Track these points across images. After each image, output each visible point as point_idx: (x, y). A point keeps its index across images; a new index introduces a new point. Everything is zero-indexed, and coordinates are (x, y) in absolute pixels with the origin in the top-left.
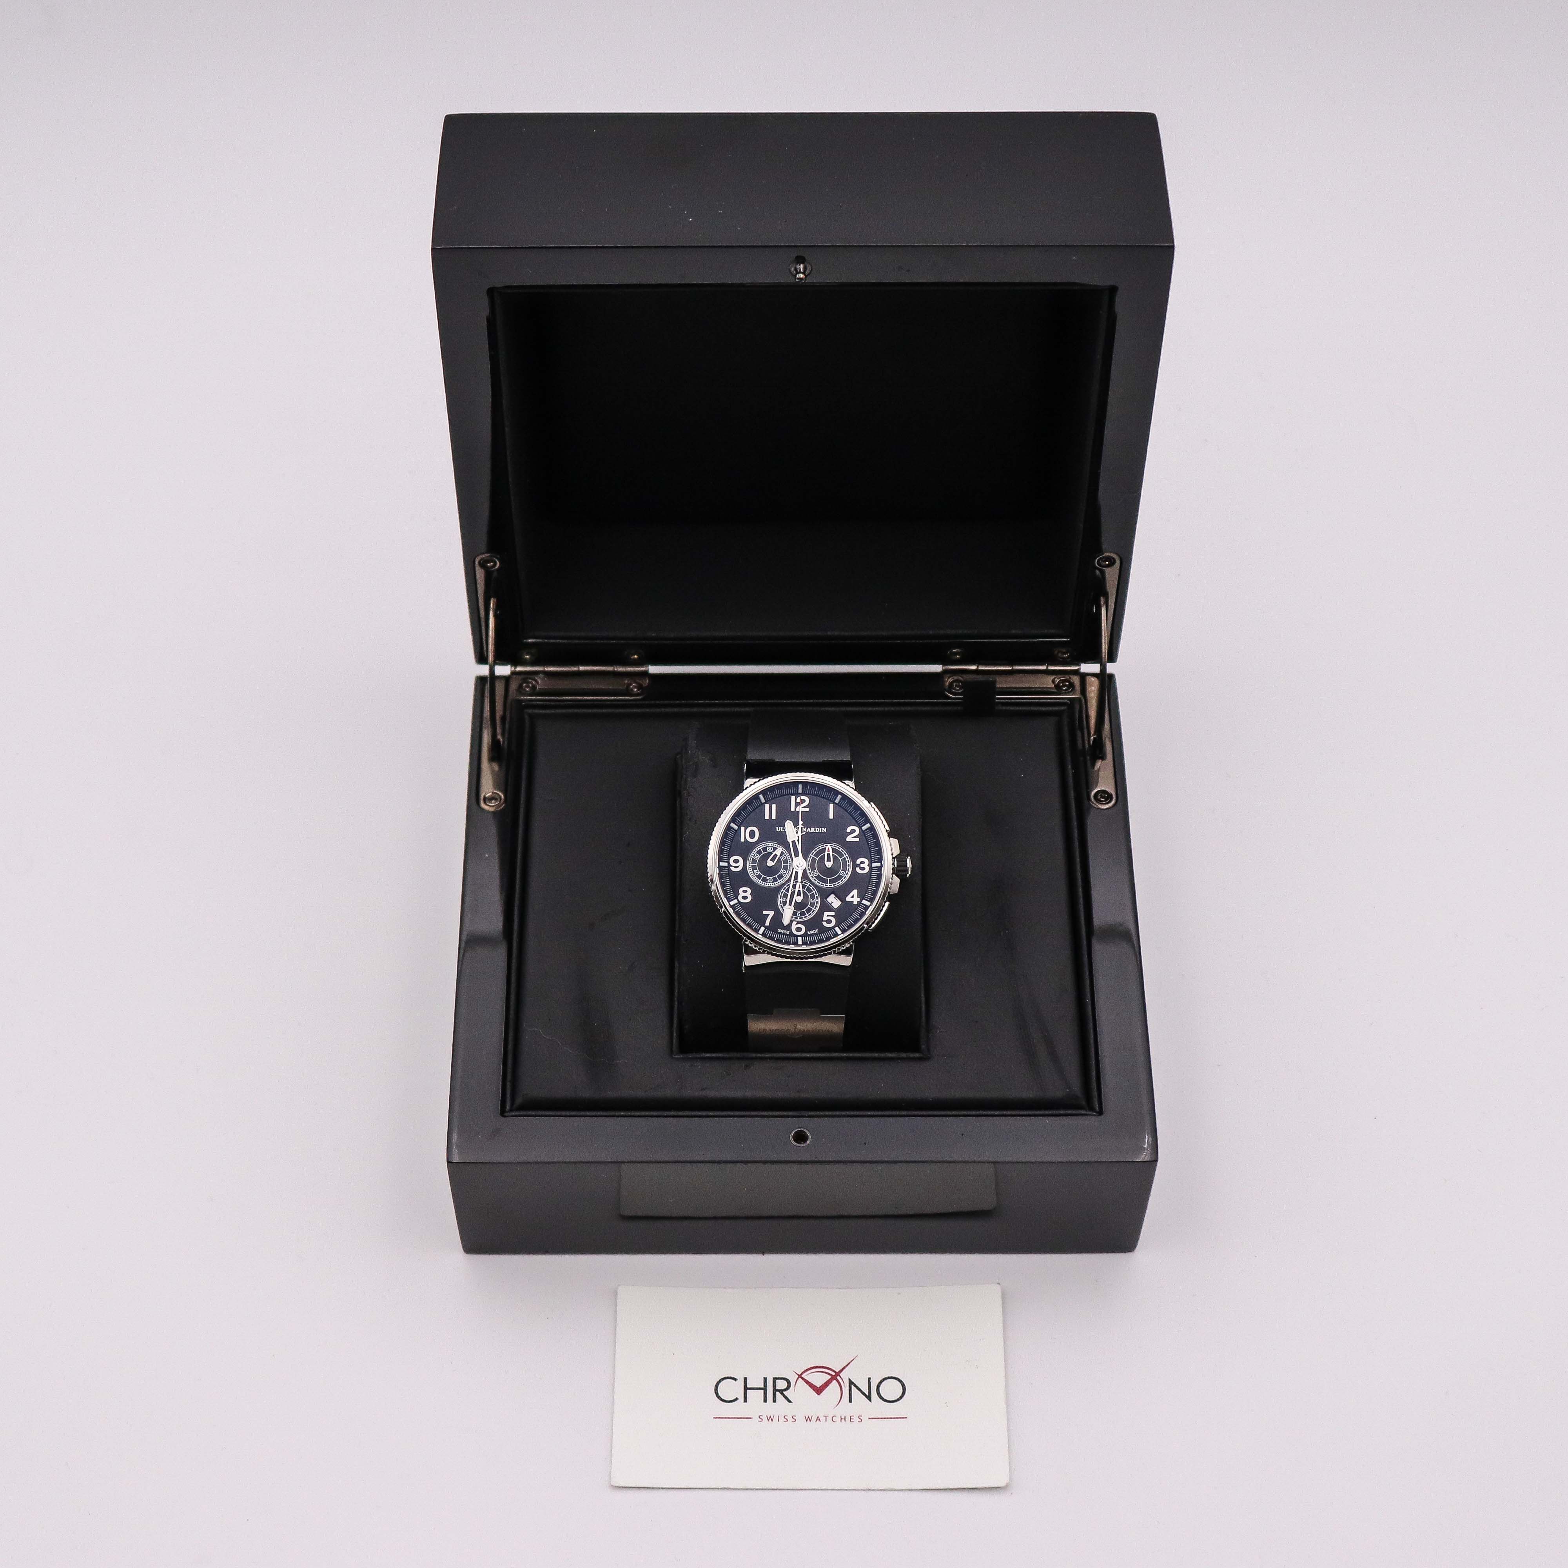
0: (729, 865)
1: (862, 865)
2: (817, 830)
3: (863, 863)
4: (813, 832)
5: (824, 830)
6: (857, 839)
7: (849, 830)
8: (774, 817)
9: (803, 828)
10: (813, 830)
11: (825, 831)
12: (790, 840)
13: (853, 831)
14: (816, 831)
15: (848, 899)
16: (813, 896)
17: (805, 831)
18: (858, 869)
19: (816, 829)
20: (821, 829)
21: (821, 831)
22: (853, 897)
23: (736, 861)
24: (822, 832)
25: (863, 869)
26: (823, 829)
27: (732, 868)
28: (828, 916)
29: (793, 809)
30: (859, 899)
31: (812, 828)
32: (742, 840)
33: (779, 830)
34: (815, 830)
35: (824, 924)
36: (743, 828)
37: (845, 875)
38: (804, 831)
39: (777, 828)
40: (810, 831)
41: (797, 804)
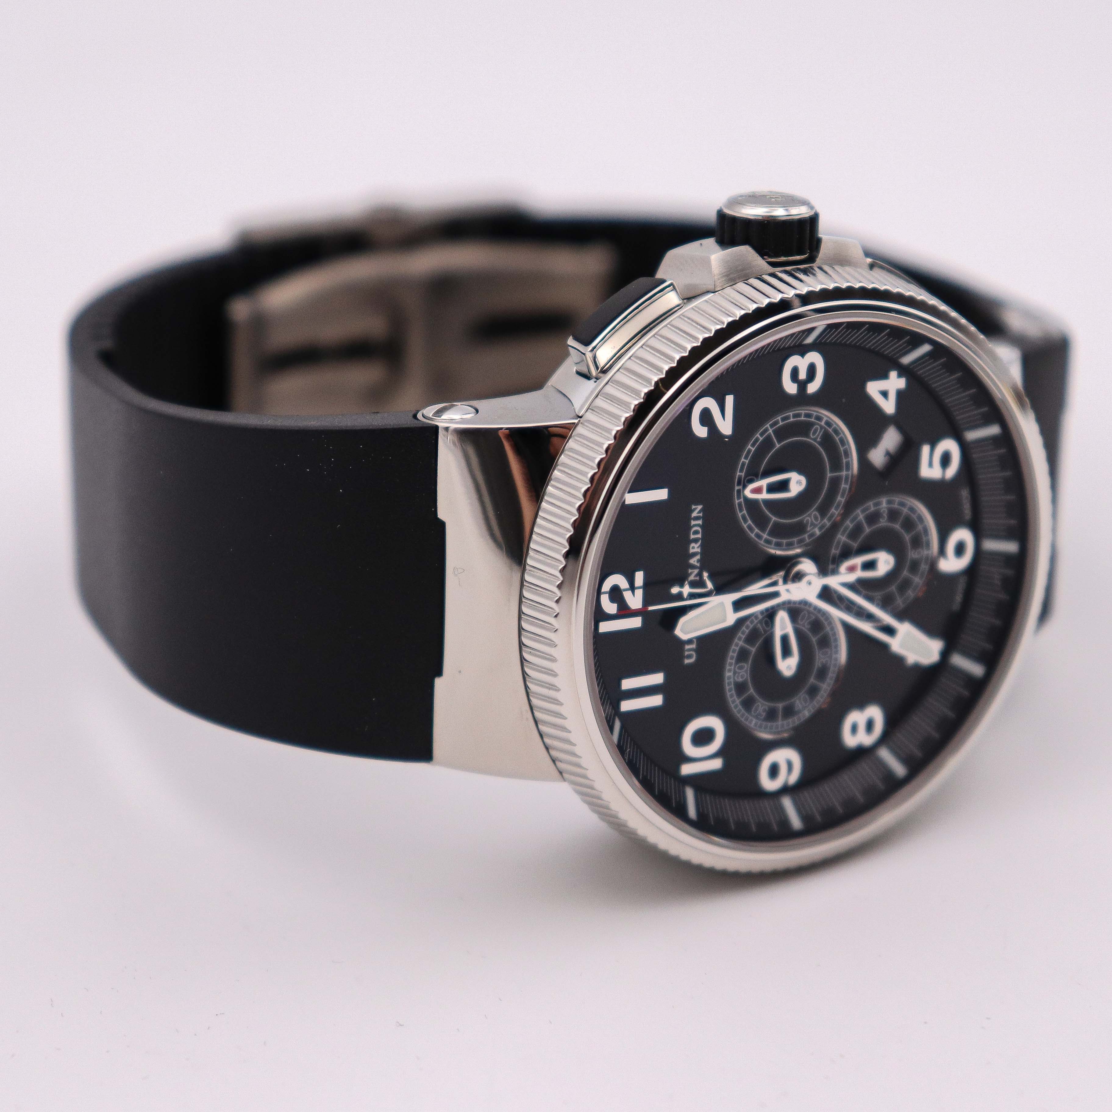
0: (785, 790)
1: (802, 375)
2: (696, 532)
3: (795, 372)
4: (702, 546)
5: (697, 510)
6: (730, 400)
7: (701, 431)
8: (657, 678)
9: (692, 578)
10: (695, 548)
11: (700, 507)
12: (731, 618)
13: (706, 417)
14: (699, 536)
15: (889, 407)
16: (873, 518)
17: (696, 571)
18: (813, 388)
19: (692, 537)
20: (693, 523)
21: (700, 522)
22: (885, 394)
23: (774, 771)
24: (704, 518)
25: (812, 370)
26: (694, 514)
27: (794, 778)
28: (931, 464)
29: (635, 623)
30: (893, 374)
31: (692, 551)
32: (717, 764)
33: (694, 653)
34: (696, 541)
35: (952, 471)
36: (687, 769)
37: (823, 423)
38: (700, 575)
39: (687, 661)
40: (698, 557)
41: (625, 612)
